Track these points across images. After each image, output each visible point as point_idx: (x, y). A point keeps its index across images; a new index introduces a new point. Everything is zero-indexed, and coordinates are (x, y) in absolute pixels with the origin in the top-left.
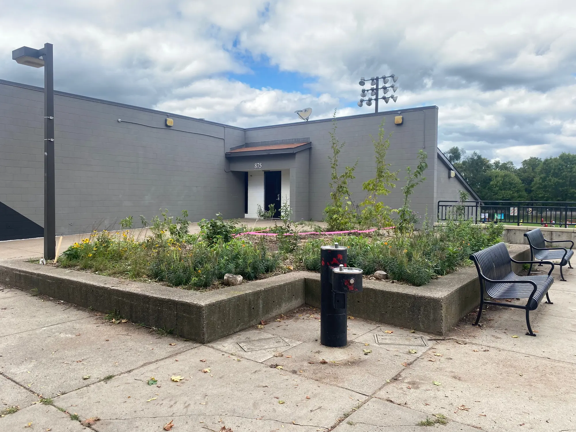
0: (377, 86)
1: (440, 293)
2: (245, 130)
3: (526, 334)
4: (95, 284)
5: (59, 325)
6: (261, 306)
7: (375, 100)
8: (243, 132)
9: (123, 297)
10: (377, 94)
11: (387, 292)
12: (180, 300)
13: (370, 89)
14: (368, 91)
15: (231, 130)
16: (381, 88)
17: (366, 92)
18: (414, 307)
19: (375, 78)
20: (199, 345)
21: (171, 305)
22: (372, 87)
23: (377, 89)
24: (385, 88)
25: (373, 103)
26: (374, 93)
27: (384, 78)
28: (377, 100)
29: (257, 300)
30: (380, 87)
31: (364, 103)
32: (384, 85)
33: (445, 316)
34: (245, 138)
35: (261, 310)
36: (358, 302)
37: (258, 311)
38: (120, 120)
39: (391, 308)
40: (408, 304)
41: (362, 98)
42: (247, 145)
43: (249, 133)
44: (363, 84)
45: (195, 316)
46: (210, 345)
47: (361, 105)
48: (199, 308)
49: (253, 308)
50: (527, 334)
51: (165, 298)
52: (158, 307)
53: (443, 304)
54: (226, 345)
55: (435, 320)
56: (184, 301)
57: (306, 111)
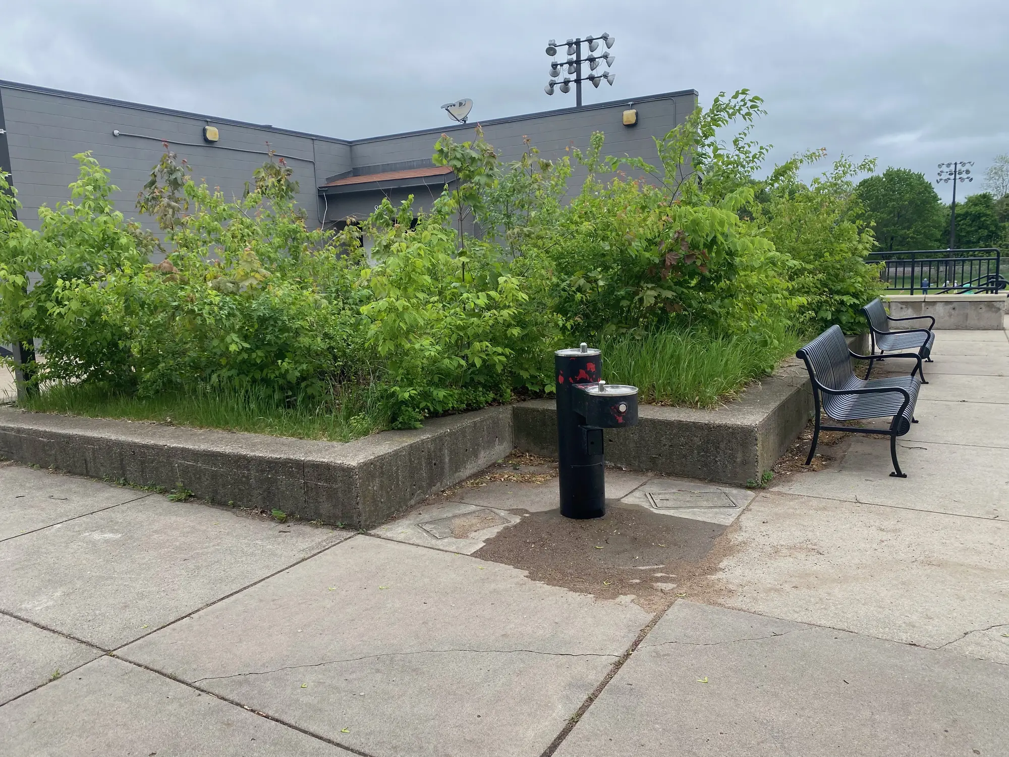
0: (578, 56)
1: (752, 418)
2: (351, 144)
3: (890, 475)
4: (137, 441)
5: (84, 518)
6: (447, 460)
7: (575, 81)
8: (348, 148)
9: (196, 461)
10: (579, 71)
11: (659, 421)
12: (308, 459)
13: (566, 61)
14: (562, 65)
15: (324, 146)
16: (586, 60)
17: (559, 67)
18: (708, 443)
19: (574, 40)
20: (353, 534)
21: (292, 468)
22: (570, 57)
23: (578, 62)
24: (591, 60)
25: (573, 86)
26: (573, 70)
27: (590, 41)
28: (578, 81)
29: (441, 450)
30: (584, 56)
31: (557, 88)
32: (590, 53)
33: (762, 454)
34: (352, 157)
35: (447, 466)
36: (611, 441)
37: (443, 468)
38: (116, 132)
39: (667, 447)
40: (698, 439)
41: (553, 79)
42: (356, 172)
43: (359, 149)
44: (552, 52)
45: (340, 484)
46: (372, 532)
47: (551, 93)
48: (347, 471)
49: (435, 464)
50: (892, 475)
51: (279, 457)
52: (267, 475)
53: (757, 435)
54: (400, 529)
55: (745, 463)
56: (318, 460)
57: (461, 104)
